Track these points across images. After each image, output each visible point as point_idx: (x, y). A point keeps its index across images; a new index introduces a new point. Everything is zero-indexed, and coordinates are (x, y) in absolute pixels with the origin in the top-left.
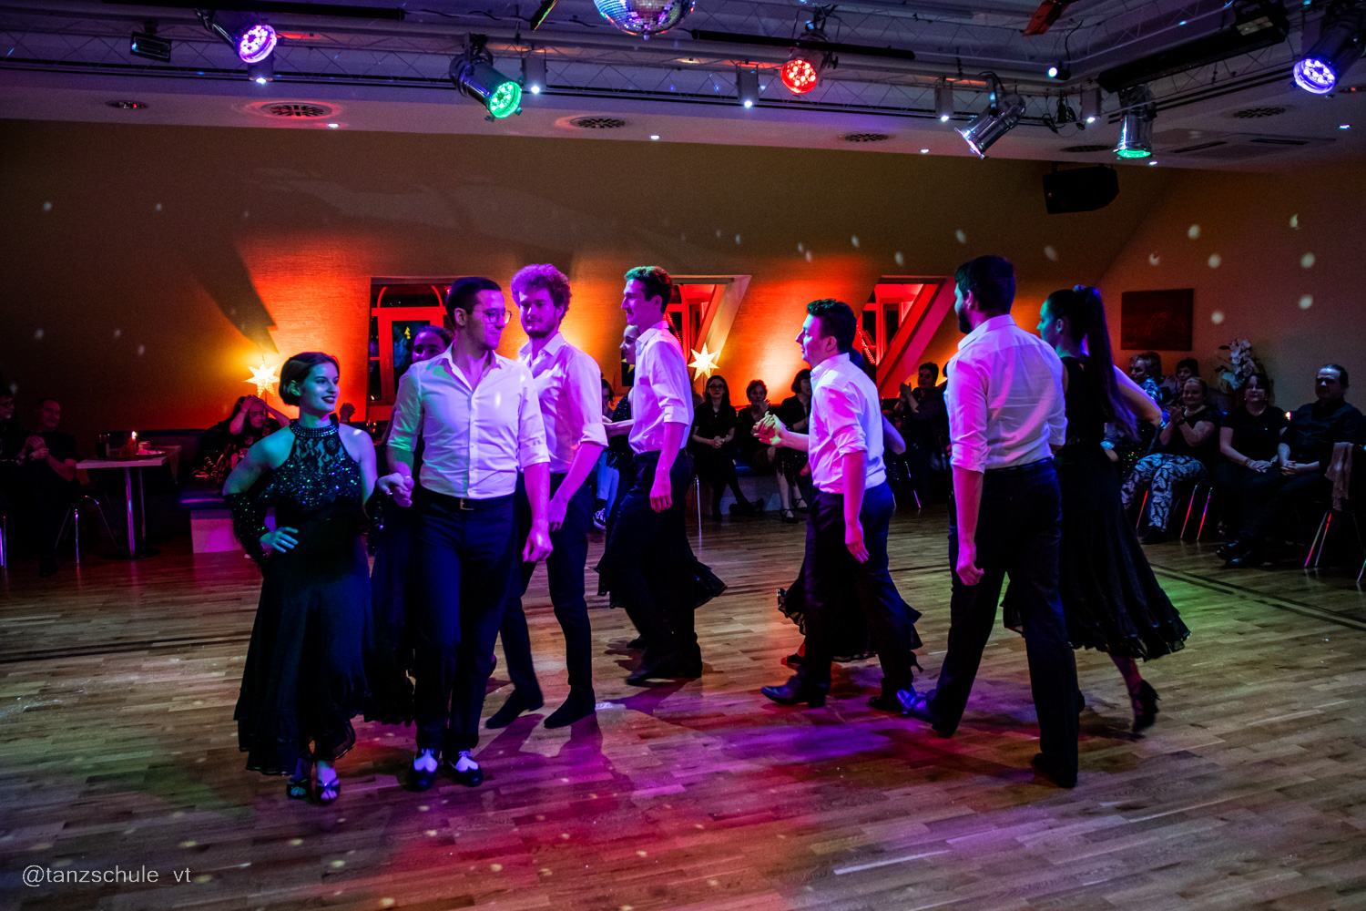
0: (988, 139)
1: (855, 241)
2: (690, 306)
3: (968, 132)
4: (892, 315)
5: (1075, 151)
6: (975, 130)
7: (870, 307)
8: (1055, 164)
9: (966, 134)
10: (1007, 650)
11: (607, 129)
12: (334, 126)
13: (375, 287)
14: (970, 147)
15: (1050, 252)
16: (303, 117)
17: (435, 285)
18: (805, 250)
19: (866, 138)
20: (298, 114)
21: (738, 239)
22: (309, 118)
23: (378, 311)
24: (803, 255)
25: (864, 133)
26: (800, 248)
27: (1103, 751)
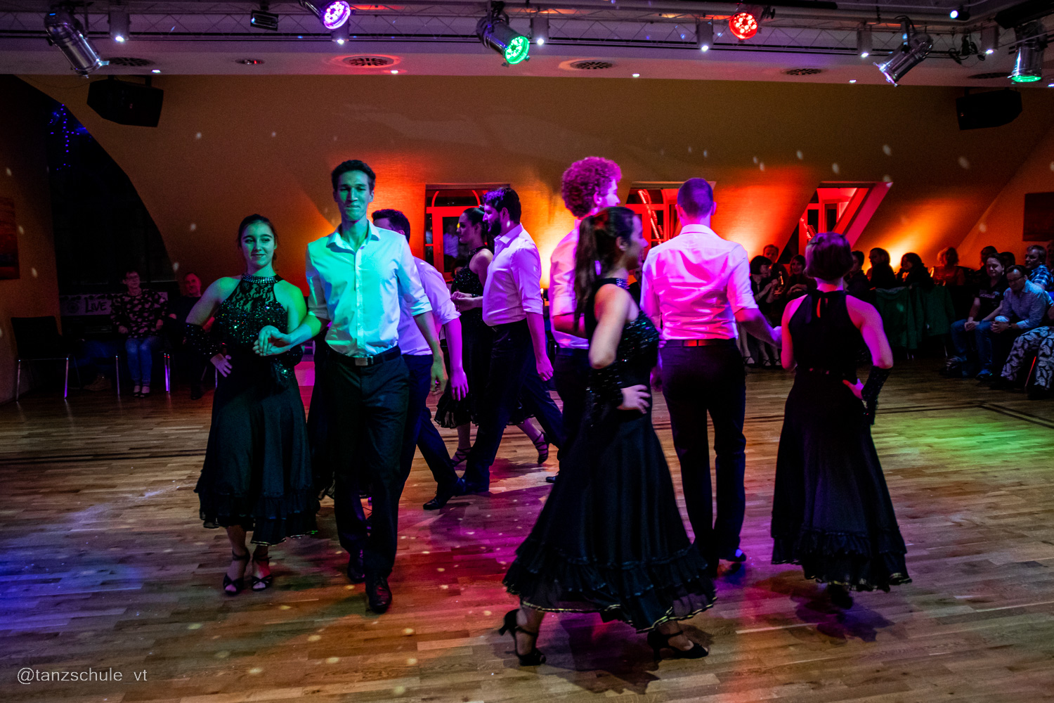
0: (900, 70)
1: (799, 155)
2: (670, 206)
3: (884, 65)
4: (832, 213)
5: (980, 78)
6: (890, 64)
7: (812, 206)
8: (967, 89)
9: (883, 68)
10: (899, 477)
11: (598, 70)
12: (395, 72)
13: (429, 191)
14: (886, 77)
15: (963, 162)
16: (373, 66)
17: (475, 190)
18: (760, 161)
19: (804, 72)
20: (369, 64)
21: (705, 153)
22: (377, 67)
23: (432, 210)
24: (758, 166)
25: (802, 68)
26: (755, 160)
27: (965, 557)
